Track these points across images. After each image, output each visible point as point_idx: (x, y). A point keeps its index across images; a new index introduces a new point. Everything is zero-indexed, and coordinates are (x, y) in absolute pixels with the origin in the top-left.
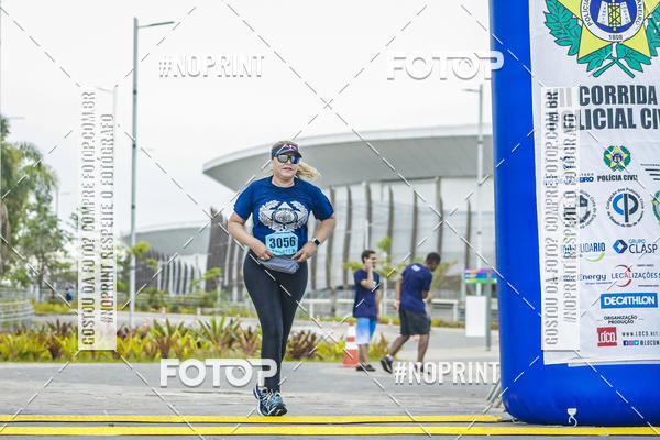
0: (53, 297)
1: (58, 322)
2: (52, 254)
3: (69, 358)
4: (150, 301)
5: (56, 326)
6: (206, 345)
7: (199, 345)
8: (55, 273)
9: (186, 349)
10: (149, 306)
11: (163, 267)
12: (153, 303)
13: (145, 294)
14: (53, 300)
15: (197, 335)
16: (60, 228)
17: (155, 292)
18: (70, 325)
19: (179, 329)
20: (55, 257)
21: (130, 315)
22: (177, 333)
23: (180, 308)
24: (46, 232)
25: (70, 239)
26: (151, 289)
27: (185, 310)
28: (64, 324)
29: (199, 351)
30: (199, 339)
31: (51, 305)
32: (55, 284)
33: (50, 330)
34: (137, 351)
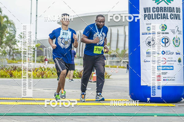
0: (13, 58)
1: (14, 66)
2: (13, 46)
3: (15, 77)
4: (41, 60)
5: (13, 67)
6: (55, 74)
7: (53, 74)
8: (14, 51)
9: (49, 75)
10: (41, 61)
11: (46, 50)
12: (42, 60)
13: (39, 58)
14: (13, 59)
15: (52, 71)
16: (16, 38)
17: (42, 57)
18: (17, 67)
19: (47, 69)
20: (15, 47)
21: (35, 64)
22: (46, 70)
23: (50, 62)
24: (12, 40)
25: (19, 42)
26: (42, 56)
27: (51, 63)
28: (16, 67)
29: (52, 75)
30: (53, 72)
31: (13, 61)
32: (14, 55)
33: (11, 68)
34: (34, 75)
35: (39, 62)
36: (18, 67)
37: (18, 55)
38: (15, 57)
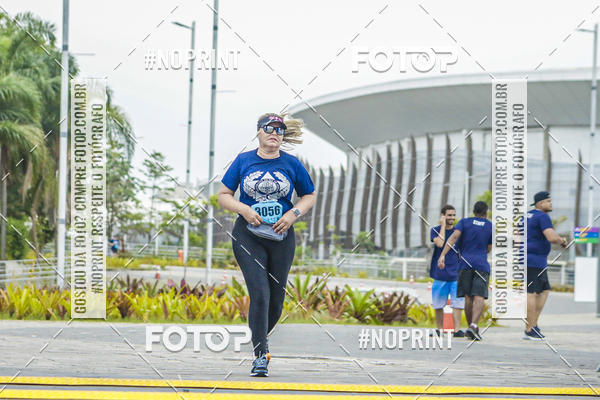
0: (124, 251)
2: (122, 204)
3: (140, 318)
5: (125, 282)
8: (125, 225)
10: (226, 263)
13: (222, 249)
14: (124, 254)
16: (132, 175)
18: (141, 282)
21: (207, 272)
24: (116, 180)
25: (142, 188)
31: (120, 261)
32: (125, 237)
33: (119, 286)
34: (214, 312)
35: (222, 265)
36: (144, 282)
37: (140, 237)
38: (128, 248)
